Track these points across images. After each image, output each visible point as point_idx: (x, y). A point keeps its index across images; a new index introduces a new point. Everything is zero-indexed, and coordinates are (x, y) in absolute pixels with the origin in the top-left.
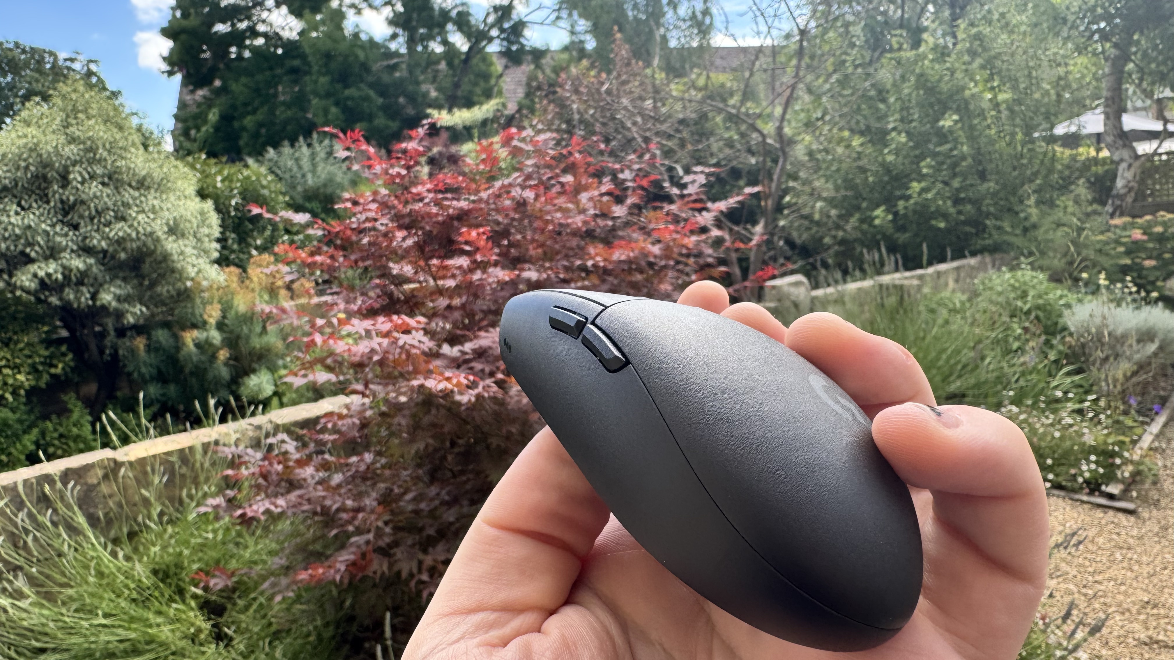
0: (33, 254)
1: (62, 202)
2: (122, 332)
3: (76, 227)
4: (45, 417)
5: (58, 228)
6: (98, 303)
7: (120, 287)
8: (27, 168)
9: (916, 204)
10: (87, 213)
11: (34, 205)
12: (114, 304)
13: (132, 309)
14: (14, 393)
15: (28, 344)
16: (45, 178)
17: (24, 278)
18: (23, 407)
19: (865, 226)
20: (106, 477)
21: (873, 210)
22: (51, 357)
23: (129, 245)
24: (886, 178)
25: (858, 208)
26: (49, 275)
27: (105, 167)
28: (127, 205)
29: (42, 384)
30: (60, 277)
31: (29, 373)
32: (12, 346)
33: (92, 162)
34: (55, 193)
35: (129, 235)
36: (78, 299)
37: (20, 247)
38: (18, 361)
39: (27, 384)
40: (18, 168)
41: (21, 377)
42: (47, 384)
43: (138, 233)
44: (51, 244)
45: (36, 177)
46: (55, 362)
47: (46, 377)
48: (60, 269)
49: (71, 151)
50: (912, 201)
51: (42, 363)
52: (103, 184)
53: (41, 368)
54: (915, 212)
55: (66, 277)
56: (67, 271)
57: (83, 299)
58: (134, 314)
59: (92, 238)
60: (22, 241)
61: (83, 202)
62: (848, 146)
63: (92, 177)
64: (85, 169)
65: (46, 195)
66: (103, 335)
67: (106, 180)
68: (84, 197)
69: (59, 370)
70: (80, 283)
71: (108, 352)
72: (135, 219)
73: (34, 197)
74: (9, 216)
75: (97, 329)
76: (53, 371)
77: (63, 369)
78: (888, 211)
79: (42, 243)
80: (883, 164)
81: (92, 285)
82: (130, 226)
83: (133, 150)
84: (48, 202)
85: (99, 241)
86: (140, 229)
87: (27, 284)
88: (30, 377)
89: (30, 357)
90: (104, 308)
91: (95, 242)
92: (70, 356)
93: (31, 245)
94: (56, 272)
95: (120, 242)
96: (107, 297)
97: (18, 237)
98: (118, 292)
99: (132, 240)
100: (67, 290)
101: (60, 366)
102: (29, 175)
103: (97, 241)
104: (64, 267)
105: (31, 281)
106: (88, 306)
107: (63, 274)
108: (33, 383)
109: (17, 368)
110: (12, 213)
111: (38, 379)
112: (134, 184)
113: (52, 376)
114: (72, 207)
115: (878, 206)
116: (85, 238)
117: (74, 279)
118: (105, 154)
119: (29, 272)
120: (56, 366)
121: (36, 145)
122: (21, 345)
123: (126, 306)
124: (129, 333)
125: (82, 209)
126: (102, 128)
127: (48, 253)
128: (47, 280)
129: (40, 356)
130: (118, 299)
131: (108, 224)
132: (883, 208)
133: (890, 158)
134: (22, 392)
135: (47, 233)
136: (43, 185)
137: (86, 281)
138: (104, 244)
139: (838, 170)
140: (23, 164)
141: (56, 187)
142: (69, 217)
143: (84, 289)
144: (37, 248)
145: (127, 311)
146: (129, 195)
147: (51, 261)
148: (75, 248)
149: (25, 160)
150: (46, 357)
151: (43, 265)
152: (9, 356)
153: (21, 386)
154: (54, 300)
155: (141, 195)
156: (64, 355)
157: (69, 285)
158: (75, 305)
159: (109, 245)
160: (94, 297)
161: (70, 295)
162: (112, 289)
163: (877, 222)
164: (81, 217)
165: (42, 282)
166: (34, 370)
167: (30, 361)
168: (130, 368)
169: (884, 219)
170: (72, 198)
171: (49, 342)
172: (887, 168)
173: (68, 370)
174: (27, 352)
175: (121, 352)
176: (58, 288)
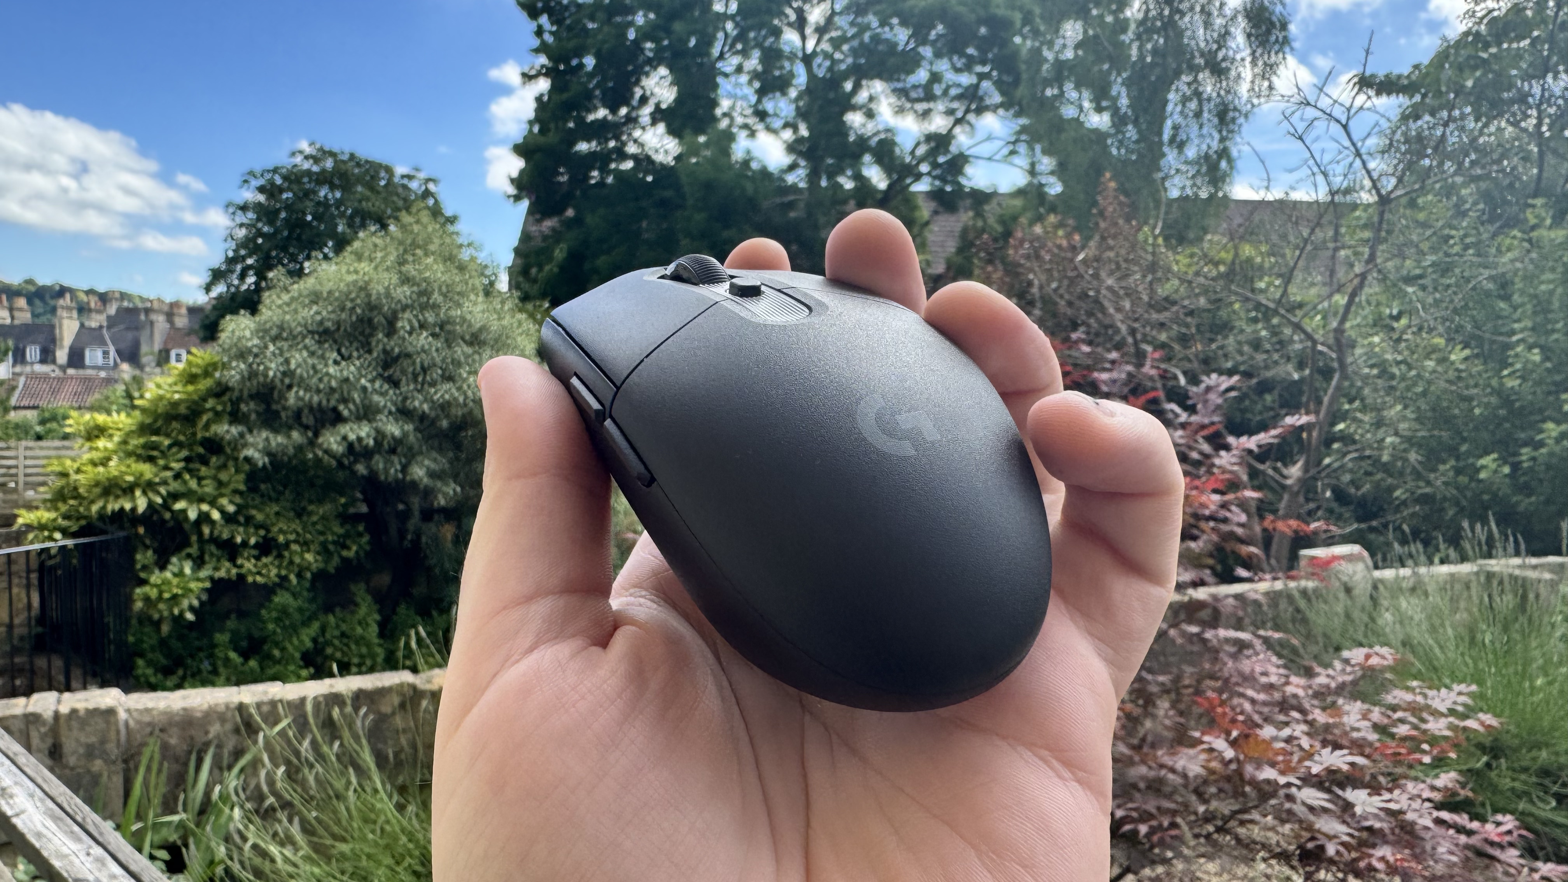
0: (346, 413)
1: (385, 351)
2: (428, 514)
3: (396, 384)
4: (328, 609)
5: (377, 384)
6: (408, 478)
7: (435, 460)
8: (353, 309)
9: (1551, 454)
10: (411, 369)
11: (355, 354)
12: (426, 480)
13: (445, 489)
14: (299, 576)
15: (323, 518)
16: (370, 321)
17: (332, 440)
18: (305, 593)
19: (1463, 479)
20: (402, 706)
21: (1481, 457)
22: (347, 536)
23: (453, 411)
24: (1502, 412)
25: (1453, 451)
26: (359, 439)
27: (437, 315)
28: (458, 364)
29: (331, 570)
30: (371, 442)
31: (318, 553)
32: (305, 518)
33: (424, 307)
34: (378, 341)
35: (456, 399)
36: (386, 470)
37: (333, 403)
38: (308, 536)
39: (314, 567)
40: (343, 309)
41: (309, 557)
42: (337, 569)
43: (466, 398)
44: (367, 402)
45: (360, 320)
46: (348, 542)
47: (336, 561)
48: (373, 434)
49: (403, 293)
50: (1544, 451)
51: (334, 543)
52: (434, 335)
53: (331, 547)
54: (1549, 467)
55: (378, 443)
56: (380, 436)
57: (392, 471)
58: (445, 495)
59: (414, 399)
60: (336, 396)
61: (408, 356)
62: (1442, 360)
63: (423, 326)
64: (416, 316)
65: (369, 344)
66: (405, 516)
67: (437, 330)
68: (410, 349)
69: (350, 554)
70: (393, 451)
71: (409, 537)
72: (465, 380)
73: (355, 344)
74: (326, 365)
75: (401, 507)
76: (345, 553)
77: (357, 552)
78: (1503, 460)
79: (358, 400)
80: (1499, 392)
81: (405, 456)
82: (459, 389)
83: (472, 297)
84: (370, 352)
85: (421, 403)
86: (470, 393)
87: (334, 447)
88: (319, 558)
89: (322, 533)
90: (414, 484)
91: (417, 403)
92: (366, 539)
93: (345, 401)
94: (368, 436)
95: (445, 407)
96: (418, 472)
97: (333, 390)
98: (433, 466)
99: (458, 405)
100: (377, 457)
101: (354, 548)
102: (354, 318)
103: (418, 403)
104: (378, 431)
105: (339, 444)
106: (397, 481)
107: (375, 439)
108: (321, 565)
109: (306, 545)
110: (330, 362)
111: (326, 562)
112: (467, 337)
113: (345, 560)
114: (396, 359)
115: (1487, 453)
116: (405, 399)
117: (386, 446)
118: (440, 299)
119: (338, 433)
120: (348, 548)
121: (367, 283)
122: (315, 518)
123: (439, 484)
124: (436, 517)
125: (406, 363)
126: (441, 267)
127: (361, 412)
128: (356, 445)
129: (333, 533)
130: (432, 474)
131: (433, 384)
132: (1495, 456)
133: (1512, 383)
134: (308, 575)
135: (364, 389)
136: (367, 331)
137: (399, 450)
138: (426, 407)
139: (1424, 394)
140: (349, 305)
141: (380, 336)
142: (391, 371)
143: (395, 459)
144: (351, 406)
145: (440, 491)
146: (461, 350)
147: (365, 422)
148: (393, 409)
149: (352, 300)
150: (339, 536)
151: (355, 427)
152: (300, 530)
153: (308, 568)
154: (361, 469)
155: (475, 352)
156: (360, 535)
157: (379, 452)
158: (382, 477)
159: (431, 409)
160: (404, 469)
161: (379, 463)
162: (427, 462)
163: (1483, 475)
164: (404, 372)
165: (351, 446)
166: (325, 551)
167: (322, 538)
168: (433, 562)
169: (1495, 472)
170: (397, 350)
171: (345, 518)
172: (1506, 398)
173: (362, 554)
174: (319, 527)
175: (424, 539)
176: (367, 454)
